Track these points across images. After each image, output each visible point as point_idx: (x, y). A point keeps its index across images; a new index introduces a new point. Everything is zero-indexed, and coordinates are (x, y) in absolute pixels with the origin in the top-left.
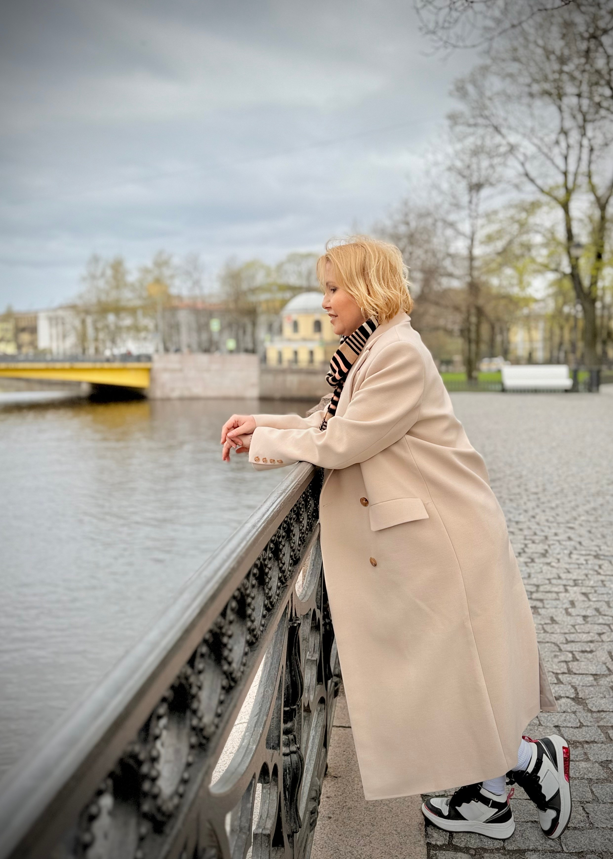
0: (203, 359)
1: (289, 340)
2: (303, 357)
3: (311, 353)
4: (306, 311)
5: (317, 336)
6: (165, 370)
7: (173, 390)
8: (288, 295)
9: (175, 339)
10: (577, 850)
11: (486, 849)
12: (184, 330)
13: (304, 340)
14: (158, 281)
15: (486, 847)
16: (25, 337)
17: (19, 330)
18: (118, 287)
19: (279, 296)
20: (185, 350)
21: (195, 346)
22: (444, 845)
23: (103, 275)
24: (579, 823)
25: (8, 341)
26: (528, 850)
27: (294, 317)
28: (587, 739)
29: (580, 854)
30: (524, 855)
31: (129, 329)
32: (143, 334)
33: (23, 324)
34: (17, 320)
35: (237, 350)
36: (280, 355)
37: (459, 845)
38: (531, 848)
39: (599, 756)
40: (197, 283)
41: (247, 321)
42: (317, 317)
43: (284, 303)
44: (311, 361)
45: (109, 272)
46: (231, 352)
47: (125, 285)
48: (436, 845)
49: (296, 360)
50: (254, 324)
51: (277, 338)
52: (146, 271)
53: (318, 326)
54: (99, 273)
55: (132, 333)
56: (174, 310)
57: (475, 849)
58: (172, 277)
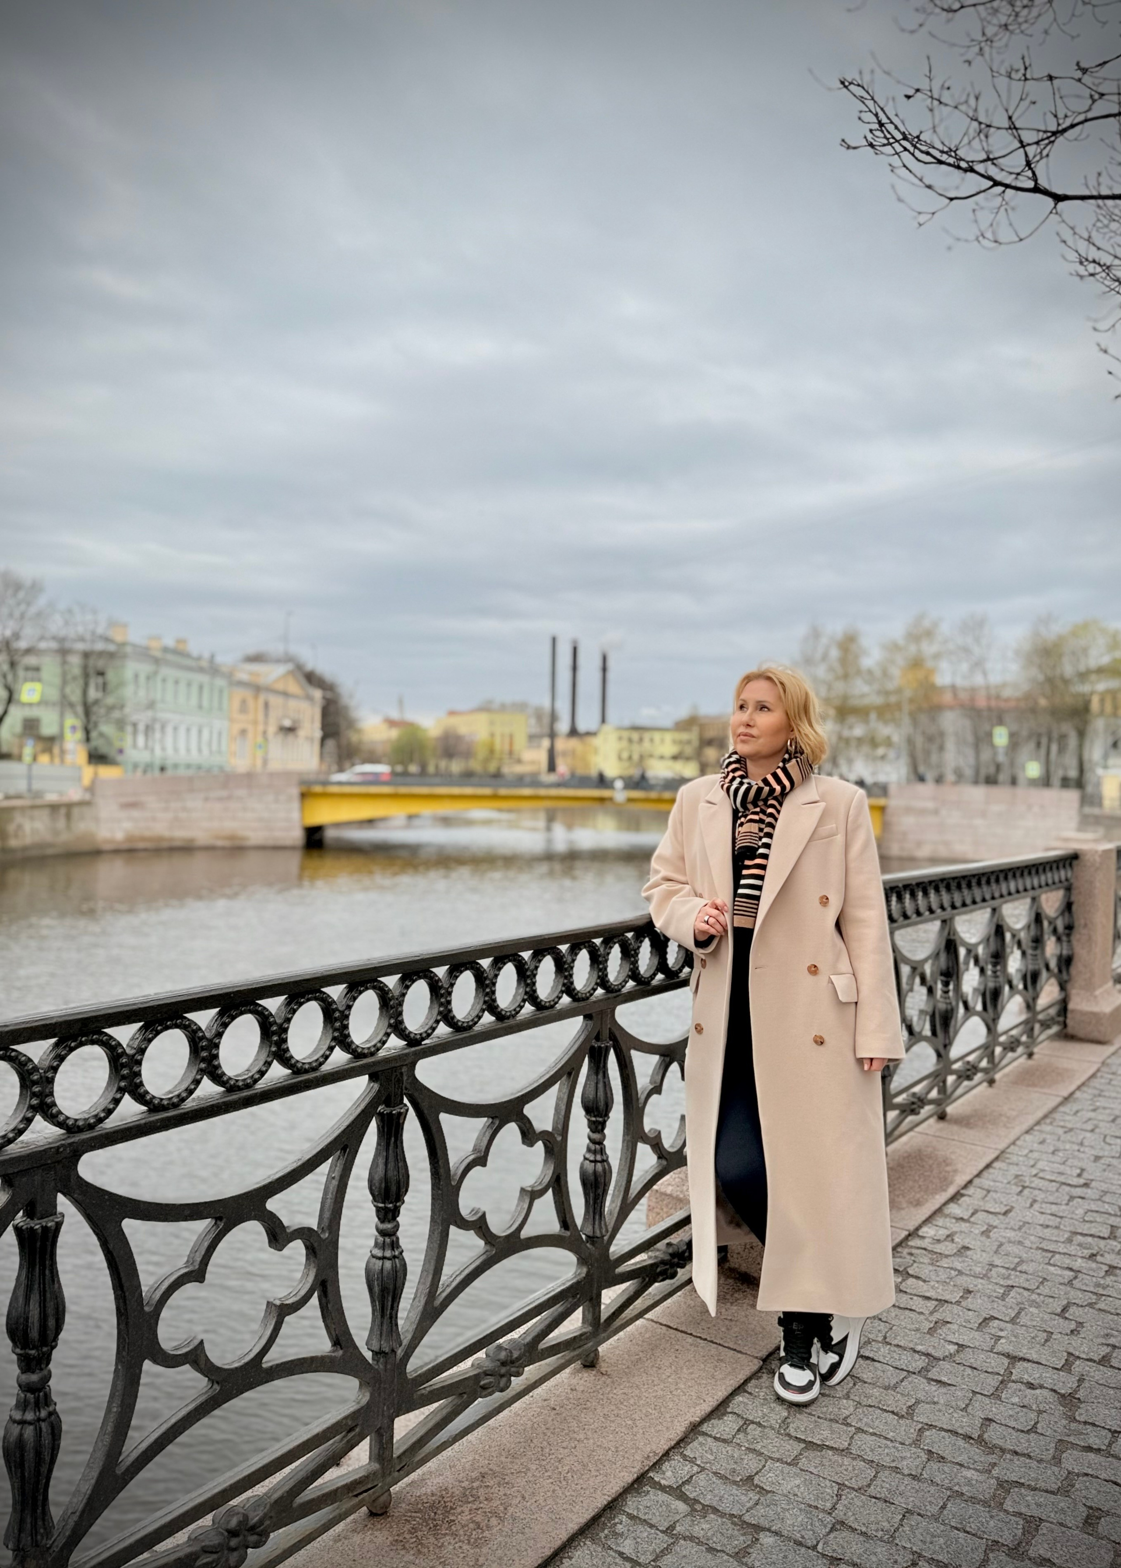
0: (979, 793)
6: (909, 810)
7: (919, 844)
9: (934, 758)
10: (835, 1555)
11: (718, 1511)
12: (950, 745)
14: (916, 663)
15: (720, 1509)
16: (709, 754)
17: (704, 743)
18: (846, 677)
20: (950, 777)
21: (969, 772)
22: (670, 1487)
23: (825, 657)
24: (877, 1531)
25: (688, 759)
26: (769, 1530)
28: (1017, 1449)
29: (835, 1560)
30: (758, 1534)
31: (860, 741)
32: (881, 751)
33: (710, 734)
34: (702, 727)
35: (1045, 782)
37: (688, 1493)
38: (773, 1528)
39: (1008, 1472)
40: (978, 664)
41: (1068, 728)
45: (834, 653)
46: (1033, 783)
47: (859, 672)
48: (659, 1483)
50: (1081, 734)
52: (893, 648)
54: (818, 655)
55: (866, 749)
56: (935, 710)
57: (703, 1505)
58: (937, 656)
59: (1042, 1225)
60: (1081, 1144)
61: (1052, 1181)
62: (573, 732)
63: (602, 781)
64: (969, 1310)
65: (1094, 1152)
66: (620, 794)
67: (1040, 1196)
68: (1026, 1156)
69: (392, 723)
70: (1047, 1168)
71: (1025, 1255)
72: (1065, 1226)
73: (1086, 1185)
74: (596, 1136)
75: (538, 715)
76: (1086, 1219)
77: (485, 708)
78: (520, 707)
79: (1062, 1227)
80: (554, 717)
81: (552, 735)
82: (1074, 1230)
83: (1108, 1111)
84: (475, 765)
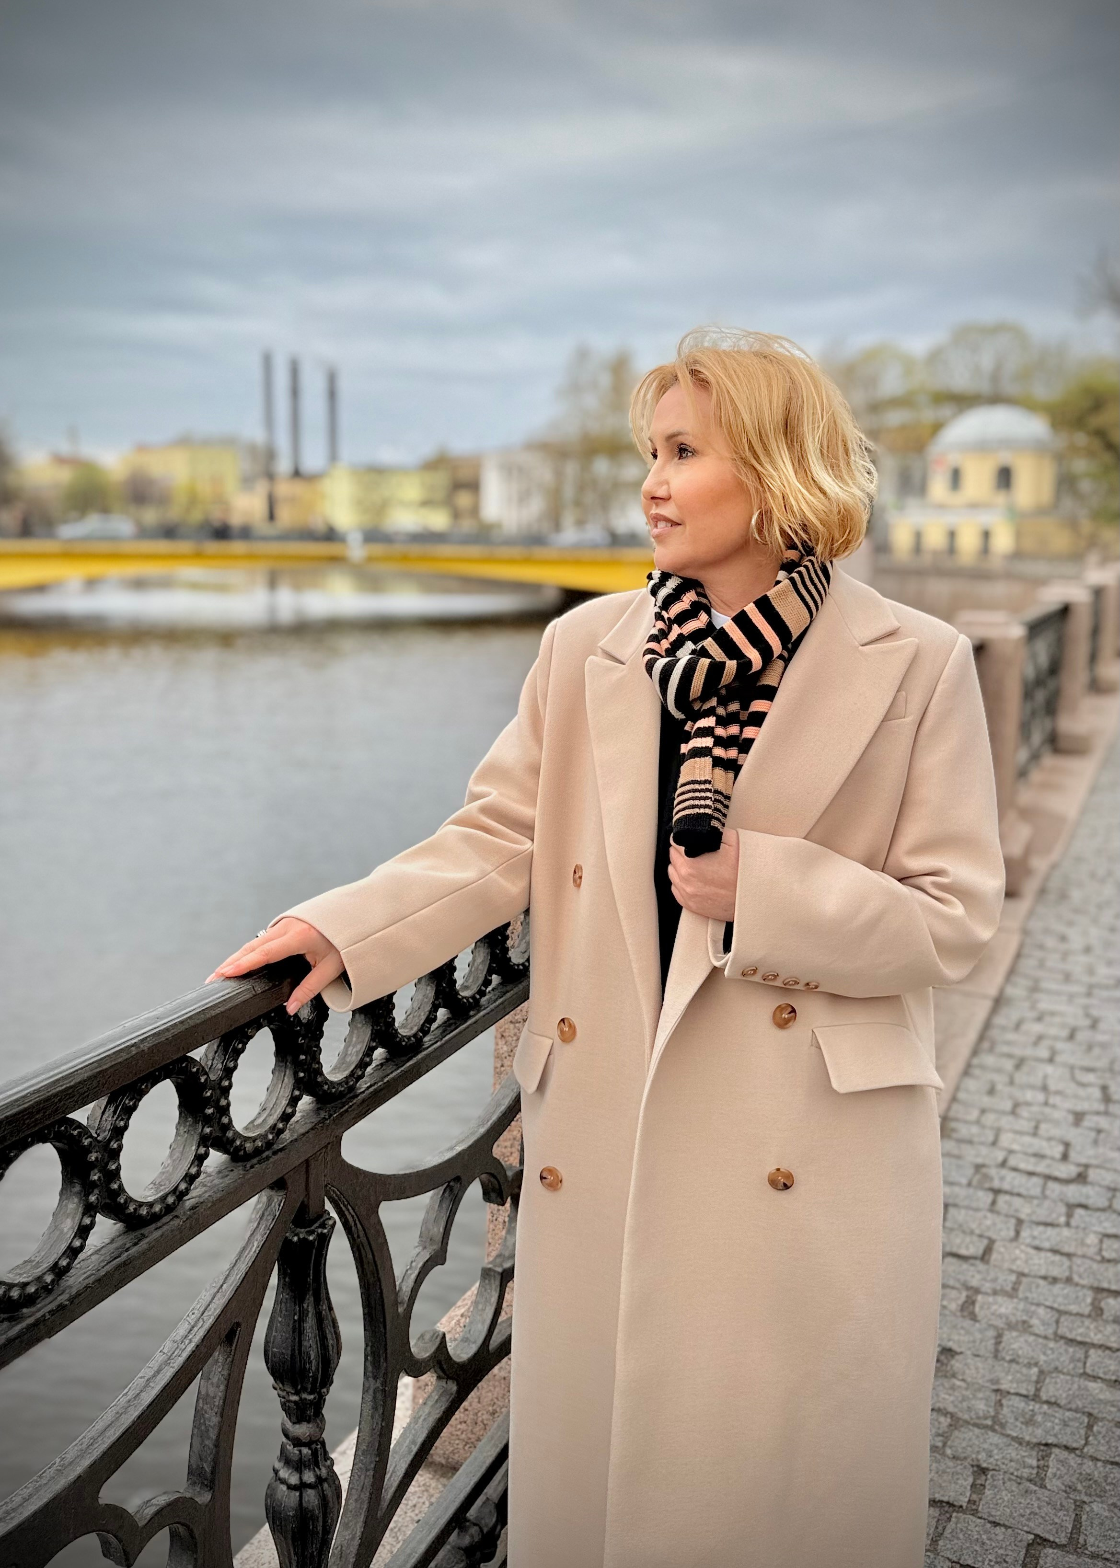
1: (941, 507)
2: (968, 542)
3: (986, 535)
4: (982, 447)
5: (1001, 499)
8: (946, 411)
13: (974, 506)
16: (464, 500)
17: (458, 486)
18: (616, 407)
19: (928, 415)
23: (595, 384)
27: (954, 459)
33: (465, 474)
36: (918, 536)
42: (1005, 457)
43: (937, 427)
44: (985, 549)
45: (606, 379)
49: (952, 549)
51: (912, 503)
53: (1005, 477)
54: (587, 380)
59: (1044, 1278)
60: (1045, 1088)
61: (1031, 1174)
62: (297, 474)
63: (331, 535)
64: (996, 1524)
65: (1069, 1105)
66: (356, 550)
67: (1025, 1210)
68: (978, 1122)
69: (60, 460)
70: (1015, 1147)
71: (1043, 1358)
72: (1080, 1276)
73: (1081, 1178)
74: (302, 1430)
75: (252, 450)
76: (1106, 1254)
77: (184, 442)
78: (229, 442)
79: (1076, 1278)
80: (270, 455)
81: (270, 476)
82: (1096, 1284)
83: (1057, 1020)
84: (174, 513)
